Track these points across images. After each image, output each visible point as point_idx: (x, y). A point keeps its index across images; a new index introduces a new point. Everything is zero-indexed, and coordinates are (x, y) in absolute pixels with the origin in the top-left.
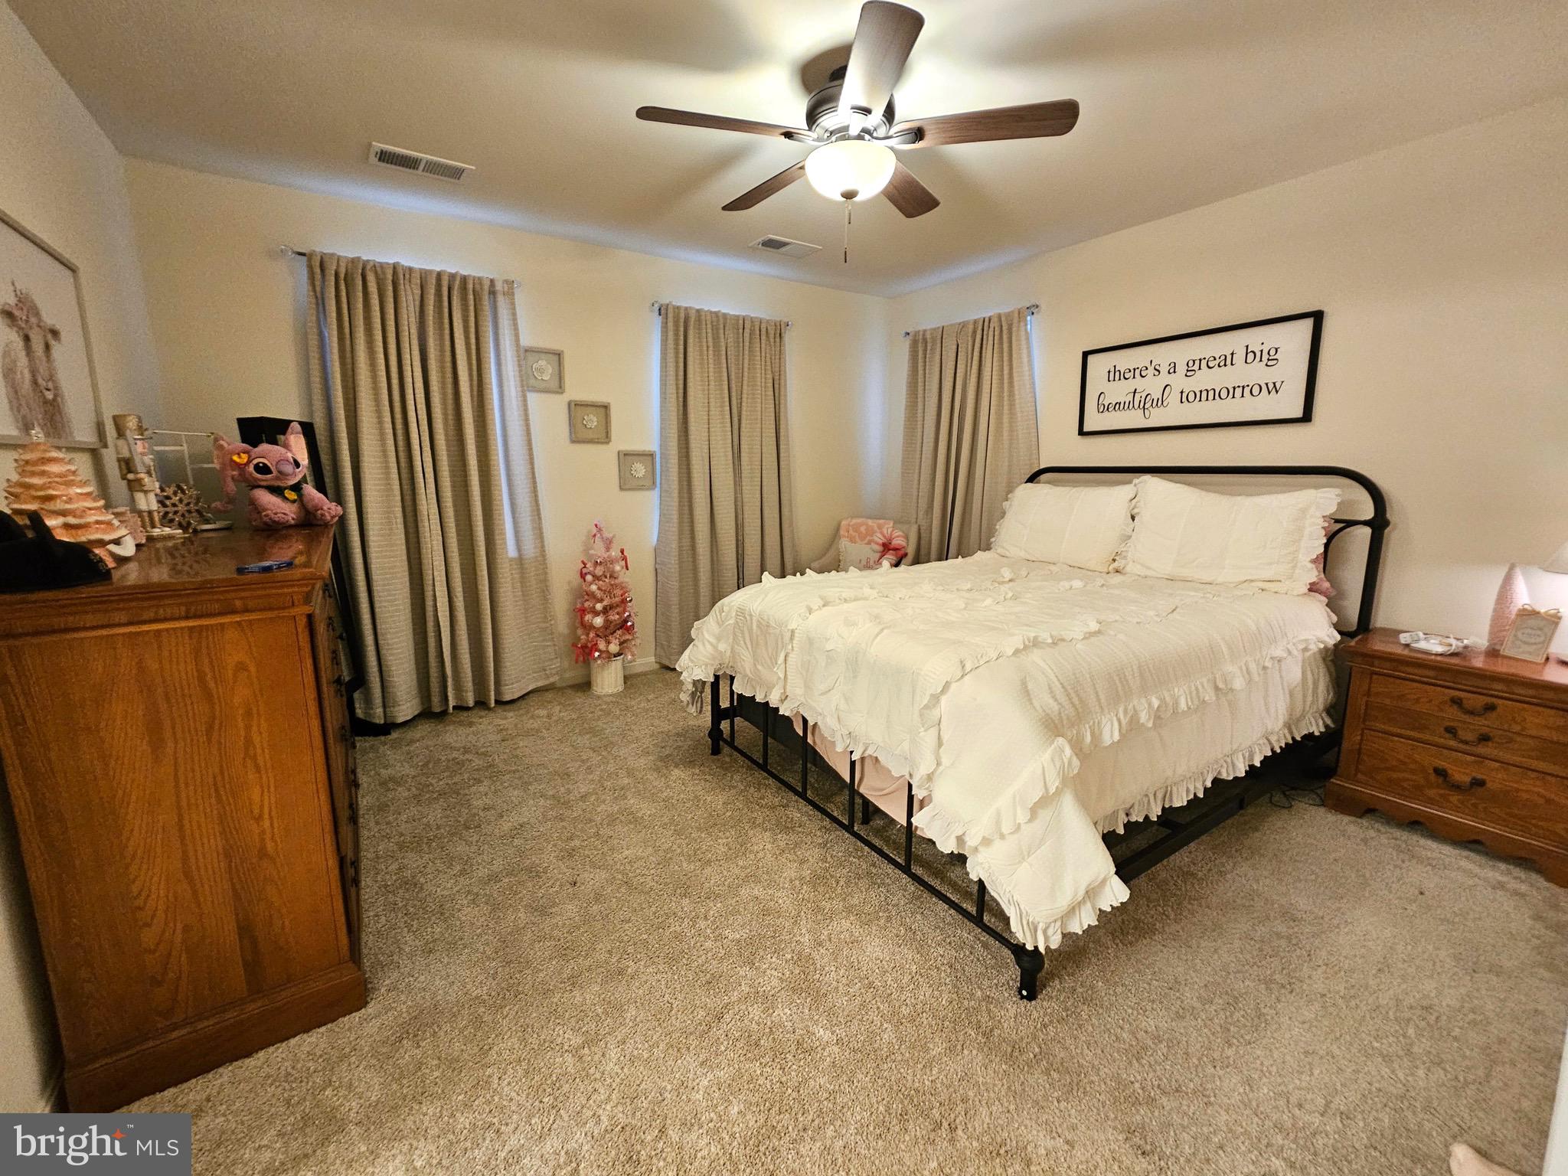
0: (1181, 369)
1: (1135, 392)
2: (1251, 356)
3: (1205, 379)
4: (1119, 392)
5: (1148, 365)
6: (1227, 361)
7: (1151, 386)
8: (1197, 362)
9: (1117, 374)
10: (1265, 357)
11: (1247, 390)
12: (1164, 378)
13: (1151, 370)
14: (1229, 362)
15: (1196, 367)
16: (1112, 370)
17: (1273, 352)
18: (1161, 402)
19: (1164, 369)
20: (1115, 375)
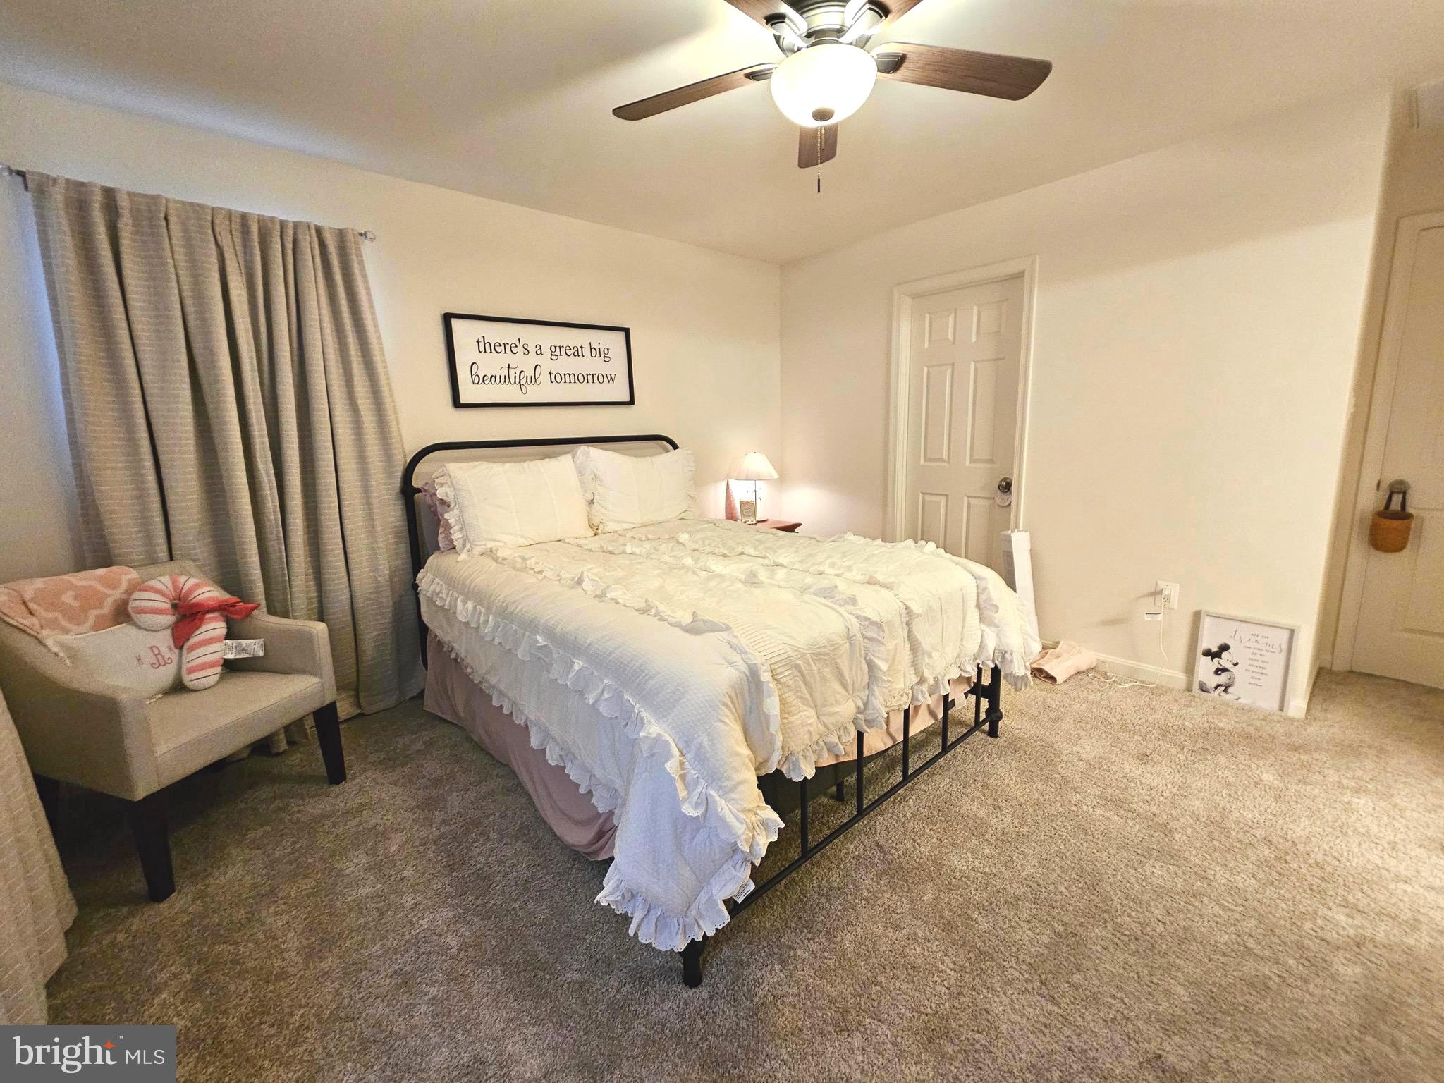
0: (546, 352)
1: (509, 367)
2: (593, 351)
3: (565, 364)
4: (491, 364)
5: (517, 343)
6: (578, 352)
7: (524, 363)
8: (558, 348)
9: (487, 345)
10: (602, 355)
11: (595, 377)
12: (533, 359)
13: (520, 347)
14: (580, 353)
15: (557, 353)
16: (481, 340)
17: (606, 352)
18: (534, 380)
19: (532, 350)
20: (483, 345)
